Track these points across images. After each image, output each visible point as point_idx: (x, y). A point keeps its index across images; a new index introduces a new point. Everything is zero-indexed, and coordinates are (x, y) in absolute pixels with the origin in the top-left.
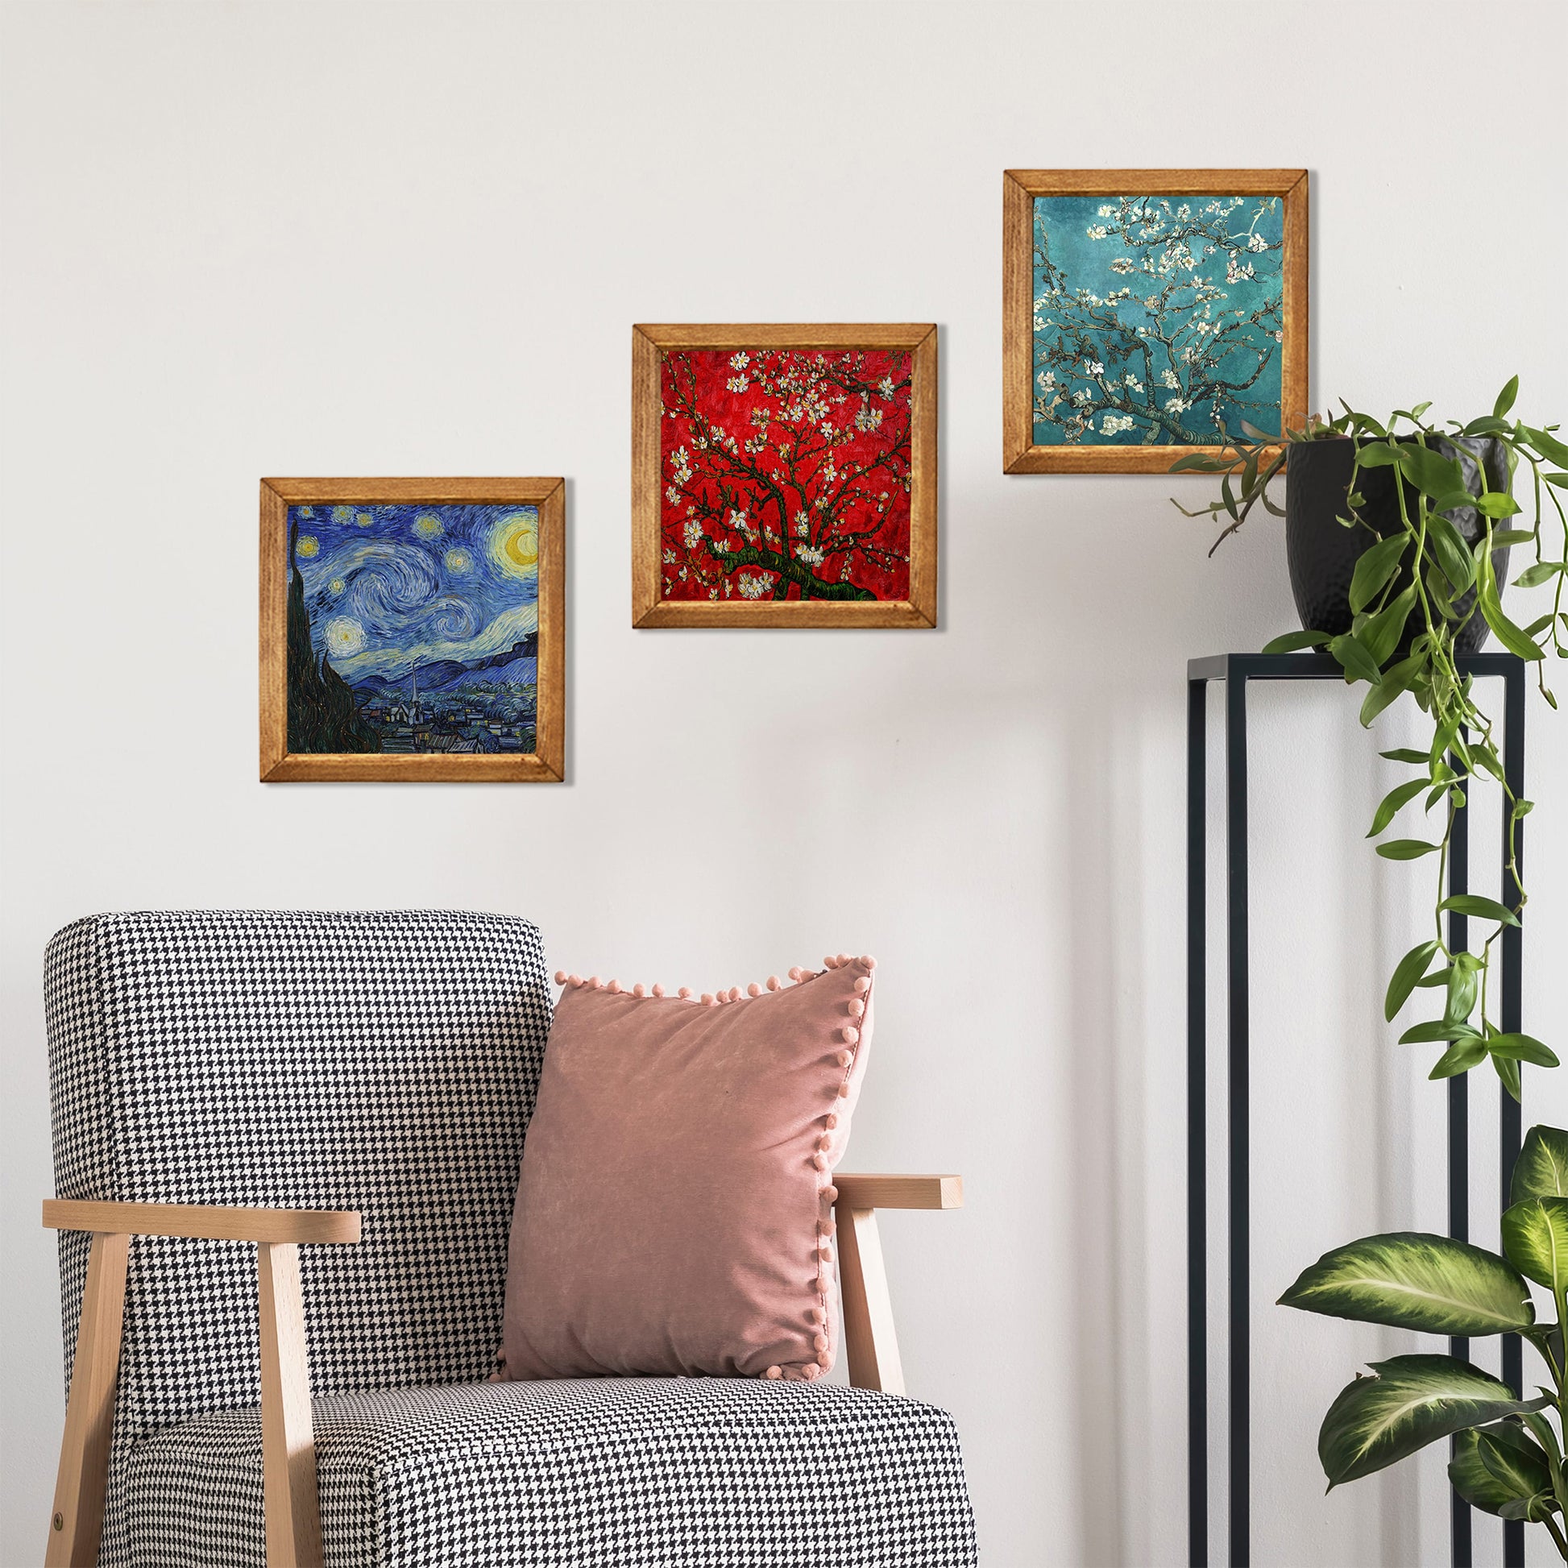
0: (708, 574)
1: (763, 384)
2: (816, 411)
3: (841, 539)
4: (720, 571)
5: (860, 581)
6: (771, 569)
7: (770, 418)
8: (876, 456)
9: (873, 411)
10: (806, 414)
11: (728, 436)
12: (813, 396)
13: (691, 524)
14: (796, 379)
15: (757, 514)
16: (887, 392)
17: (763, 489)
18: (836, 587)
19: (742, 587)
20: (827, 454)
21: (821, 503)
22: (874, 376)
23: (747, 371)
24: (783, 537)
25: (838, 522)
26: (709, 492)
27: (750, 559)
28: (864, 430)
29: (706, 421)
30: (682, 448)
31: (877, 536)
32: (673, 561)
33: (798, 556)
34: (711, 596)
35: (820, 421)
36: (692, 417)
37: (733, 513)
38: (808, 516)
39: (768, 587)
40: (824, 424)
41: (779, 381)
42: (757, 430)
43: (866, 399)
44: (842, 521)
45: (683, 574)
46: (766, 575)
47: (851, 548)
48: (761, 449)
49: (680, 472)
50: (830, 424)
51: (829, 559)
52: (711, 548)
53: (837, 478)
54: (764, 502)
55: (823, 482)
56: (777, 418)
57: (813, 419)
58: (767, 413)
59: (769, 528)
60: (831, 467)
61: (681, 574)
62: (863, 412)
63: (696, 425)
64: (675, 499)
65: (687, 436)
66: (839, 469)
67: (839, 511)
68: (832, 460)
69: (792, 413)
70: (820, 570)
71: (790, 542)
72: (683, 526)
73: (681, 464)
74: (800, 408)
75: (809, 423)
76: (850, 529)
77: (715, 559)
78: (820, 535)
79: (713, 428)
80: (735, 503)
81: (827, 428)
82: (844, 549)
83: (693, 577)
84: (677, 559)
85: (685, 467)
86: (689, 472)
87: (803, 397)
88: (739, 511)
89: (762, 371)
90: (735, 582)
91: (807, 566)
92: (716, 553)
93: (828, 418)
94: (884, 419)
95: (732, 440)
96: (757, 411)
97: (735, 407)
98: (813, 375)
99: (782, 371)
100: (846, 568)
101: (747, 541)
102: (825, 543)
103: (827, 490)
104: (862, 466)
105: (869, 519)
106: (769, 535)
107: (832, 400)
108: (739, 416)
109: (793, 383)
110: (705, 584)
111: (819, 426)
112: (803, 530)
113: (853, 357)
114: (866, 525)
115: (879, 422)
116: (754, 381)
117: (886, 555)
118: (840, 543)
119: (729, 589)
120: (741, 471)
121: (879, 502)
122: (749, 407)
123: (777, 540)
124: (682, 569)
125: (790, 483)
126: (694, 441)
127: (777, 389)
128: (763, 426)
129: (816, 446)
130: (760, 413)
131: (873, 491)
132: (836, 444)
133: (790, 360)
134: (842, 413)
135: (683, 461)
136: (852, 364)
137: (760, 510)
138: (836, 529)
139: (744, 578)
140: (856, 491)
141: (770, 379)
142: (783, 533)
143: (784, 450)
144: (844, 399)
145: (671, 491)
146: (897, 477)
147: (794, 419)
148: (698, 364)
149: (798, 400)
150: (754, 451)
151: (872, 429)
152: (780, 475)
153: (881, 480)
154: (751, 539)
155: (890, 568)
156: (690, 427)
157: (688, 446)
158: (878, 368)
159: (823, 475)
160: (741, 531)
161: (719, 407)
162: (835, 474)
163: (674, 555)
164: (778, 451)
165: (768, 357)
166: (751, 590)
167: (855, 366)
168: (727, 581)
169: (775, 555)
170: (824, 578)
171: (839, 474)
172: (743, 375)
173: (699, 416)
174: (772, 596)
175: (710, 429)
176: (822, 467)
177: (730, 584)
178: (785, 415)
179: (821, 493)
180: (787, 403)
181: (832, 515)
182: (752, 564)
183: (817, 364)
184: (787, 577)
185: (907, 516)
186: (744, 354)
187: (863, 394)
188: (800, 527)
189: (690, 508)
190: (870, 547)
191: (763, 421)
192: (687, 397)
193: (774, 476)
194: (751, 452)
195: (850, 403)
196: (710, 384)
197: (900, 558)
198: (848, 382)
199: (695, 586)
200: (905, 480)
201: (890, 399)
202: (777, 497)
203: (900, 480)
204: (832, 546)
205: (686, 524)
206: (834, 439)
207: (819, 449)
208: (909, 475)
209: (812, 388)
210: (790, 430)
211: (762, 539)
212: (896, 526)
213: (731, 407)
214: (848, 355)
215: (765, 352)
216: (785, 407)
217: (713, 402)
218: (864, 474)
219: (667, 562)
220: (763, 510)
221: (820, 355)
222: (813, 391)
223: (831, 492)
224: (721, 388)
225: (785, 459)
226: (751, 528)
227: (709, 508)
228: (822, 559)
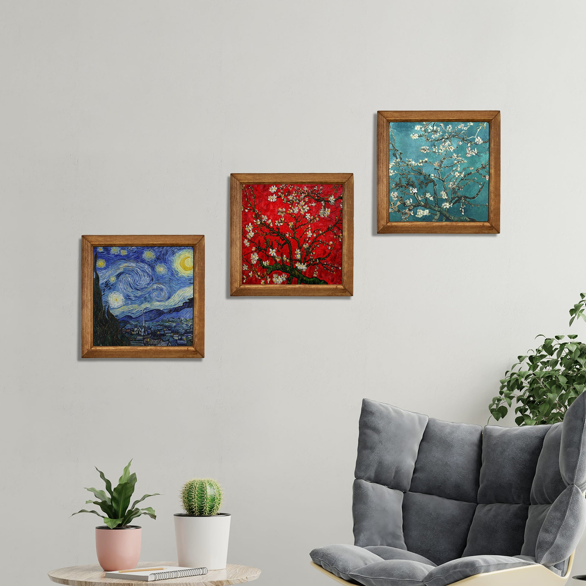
0: (260, 274)
1: (282, 198)
2: (304, 209)
3: (314, 260)
4: (265, 273)
5: (321, 277)
6: (286, 272)
7: (285, 212)
8: (328, 227)
9: (327, 209)
10: (300, 210)
11: (269, 219)
12: (302, 203)
13: (254, 254)
14: (296, 196)
15: (280, 250)
16: (332, 201)
17: (283, 240)
18: (311, 279)
19: (274, 280)
20: (308, 226)
21: (306, 246)
22: (327, 195)
23: (276, 193)
24: (290, 259)
25: (313, 253)
26: (261, 241)
27: (277, 268)
28: (323, 216)
29: (260, 213)
30: (250, 224)
31: (328, 259)
32: (247, 269)
33: (297, 267)
34: (262, 283)
35: (305, 213)
36: (254, 211)
37: (271, 250)
38: (300, 251)
39: (285, 279)
40: (307, 214)
41: (289, 197)
42: (280, 216)
43: (324, 204)
44: (314, 253)
45: (251, 274)
46: (284, 274)
47: (318, 264)
48: (282, 224)
49: (250, 234)
50: (309, 214)
51: (309, 268)
52: (262, 264)
53: (312, 236)
54: (283, 245)
55: (307, 237)
56: (288, 212)
57: (302, 212)
58: (284, 210)
59: (285, 256)
60: (310, 231)
61: (250, 274)
62: (323, 210)
63: (256, 215)
64: (247, 244)
65: (252, 219)
66: (313, 232)
67: (313, 249)
68: (310, 229)
69: (294, 210)
70: (305, 273)
71: (294, 261)
72: (250, 255)
73: (250, 230)
74: (297, 208)
75: (301, 214)
76: (317, 256)
77: (263, 268)
78: (305, 259)
79: (263, 216)
80: (271, 246)
81: (308, 216)
82: (315, 264)
83: (254, 275)
84: (248, 268)
85: (251, 231)
86: (253, 234)
87: (299, 203)
88: (273, 249)
89: (282, 193)
90: (271, 277)
91: (300, 271)
92: (264, 266)
93: (308, 212)
94: (331, 212)
95: (270, 221)
96: (280, 209)
97: (271, 207)
98: (302, 195)
99: (290, 193)
100: (316, 272)
101: (276, 261)
102: (307, 262)
103: (308, 241)
104: (322, 231)
105: (325, 252)
106: (285, 259)
107: (310, 204)
108: (273, 211)
109: (295, 198)
110: (259, 278)
111: (305, 215)
112: (298, 256)
113: (319, 187)
114: (324, 254)
115: (329, 213)
116: (279, 197)
117: (332, 266)
118: (313, 262)
119: (269, 280)
120: (274, 233)
121: (329, 245)
122: (277, 208)
123: (288, 261)
124: (250, 272)
125: (293, 238)
126: (255, 221)
127: (288, 200)
128: (283, 216)
129: (304, 223)
130: (281, 210)
131: (326, 241)
132: (311, 222)
133: (293, 188)
134: (314, 210)
135: (251, 229)
136: (318, 190)
137: (281, 248)
138: (312, 256)
139: (275, 276)
140: (319, 241)
141: (286, 196)
142: (291, 258)
143: (291, 224)
144: (315, 204)
145: (246, 241)
146: (336, 235)
147: (295, 212)
148: (256, 190)
149: (296, 205)
150: (279, 225)
151: (326, 216)
152: (289, 235)
153: (330, 237)
154: (278, 260)
155: (333, 272)
156: (253, 216)
157: (253, 223)
158: (328, 192)
159: (307, 234)
160: (273, 257)
161: (265, 208)
162: (311, 234)
163: (247, 266)
164: (289, 225)
165: (284, 187)
166: (278, 280)
167: (319, 191)
168: (268, 277)
169: (287, 267)
170: (307, 276)
171: (313, 234)
172: (274, 195)
173: (257, 211)
174: (286, 283)
175: (261, 216)
176: (306, 231)
177: (269, 278)
178: (291, 210)
179: (305, 242)
180: (292, 206)
181: (310, 251)
182: (278, 270)
183: (304, 190)
184: (292, 275)
185: (340, 251)
186: (275, 186)
187: (322, 202)
188: (297, 256)
189: (253, 248)
190: (325, 263)
191: (282, 213)
192: (252, 203)
193: (287, 235)
194: (278, 225)
195: (317, 206)
196: (261, 198)
197: (337, 268)
198: (316, 198)
199: (255, 279)
200: (339, 236)
201: (333, 204)
202: (288, 243)
203: (337, 237)
204: (310, 263)
205: (252, 254)
206: (311, 220)
207: (305, 224)
208: (341, 234)
209: (302, 200)
210: (293, 217)
211: (282, 260)
212: (336, 255)
213: (270, 207)
214: (316, 187)
215: (283, 185)
216: (291, 207)
217: (263, 205)
218: (323, 234)
219: (244, 269)
220: (283, 249)
221: (305, 187)
222: (302, 201)
223: (310, 241)
224: (266, 200)
225: (291, 228)
226: (278, 256)
227: (261, 248)
228: (306, 268)
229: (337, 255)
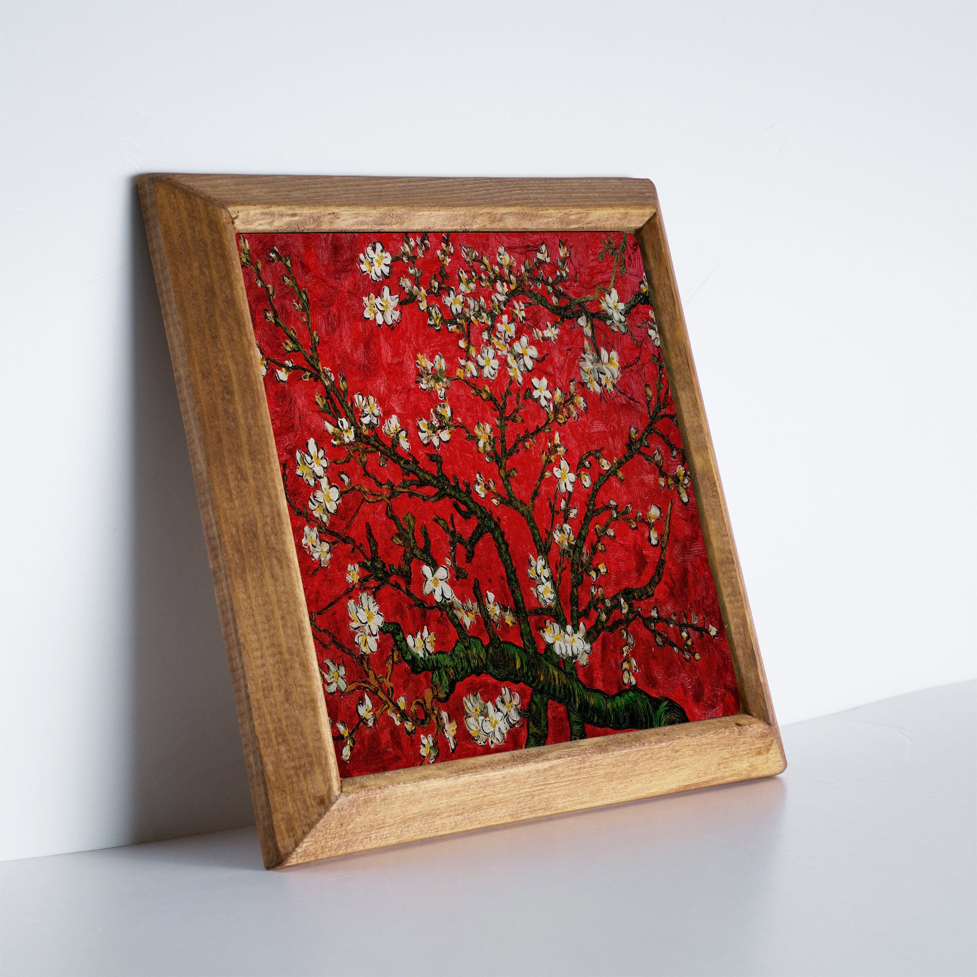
0: (409, 704)
1: (423, 306)
2: (518, 357)
3: (608, 603)
4: (428, 695)
5: (653, 682)
6: (512, 678)
7: (449, 373)
8: (626, 440)
9: (604, 353)
10: (504, 363)
11: (387, 413)
12: (506, 328)
13: (358, 602)
14: (475, 295)
15: (467, 568)
16: (617, 316)
17: (466, 516)
18: (620, 702)
19: (472, 724)
20: (552, 439)
21: (563, 536)
22: (591, 288)
23: (391, 280)
24: (518, 611)
25: (597, 571)
26: (376, 531)
27: (474, 663)
28: (598, 389)
29: (343, 385)
30: (312, 442)
31: (660, 591)
32: (343, 685)
33: (549, 647)
34: (424, 752)
35: (529, 374)
36: (316, 377)
37: (427, 570)
38: (548, 564)
39: (515, 717)
40: (535, 381)
41: (448, 300)
42: (431, 397)
43: (588, 331)
44: (603, 569)
45: (365, 710)
46: (505, 691)
47: (627, 621)
48: (445, 436)
49: (319, 494)
50: (545, 381)
51: (598, 645)
52: (404, 650)
53: (577, 484)
54: (474, 541)
55: (556, 496)
56: (459, 373)
57: (516, 373)
58: (441, 363)
59: (491, 596)
60: (564, 463)
61: (362, 711)
62: (589, 356)
63: (327, 394)
64: (321, 552)
65: (316, 418)
66: (577, 468)
67: (594, 549)
68: (561, 450)
69: (482, 362)
70: (589, 669)
71: (532, 619)
72: (346, 609)
73: (317, 478)
74: (492, 352)
75: (512, 381)
76: (617, 583)
77: (415, 670)
78: (574, 601)
79: (358, 399)
80: (426, 550)
81: (541, 388)
82: (617, 624)
83: (384, 714)
84: (349, 679)
85: (324, 482)
86: (334, 493)
87: (492, 329)
88: (435, 566)
89: (416, 281)
90: (458, 714)
91: (566, 664)
92: (414, 658)
93: (540, 368)
94: (623, 368)
95: (394, 423)
96: (424, 362)
97: (387, 353)
98: (498, 285)
99: (448, 282)
100: (627, 660)
101: (460, 626)
102: (585, 615)
103: (567, 511)
104: (610, 460)
105: (642, 561)
106: (495, 610)
107: (538, 334)
108: (396, 372)
109: (471, 302)
110: (409, 726)
111: (529, 388)
112: (546, 593)
113: (552, 252)
114: (640, 573)
115: (617, 374)
116: (407, 302)
117: (681, 626)
118: (608, 612)
119: (450, 730)
120: (422, 483)
121: (649, 526)
122: (409, 353)
123: (509, 619)
124: (362, 701)
125: (507, 501)
126: (330, 428)
127: (449, 317)
128: (441, 393)
129: (533, 425)
130: (429, 365)
131: (635, 505)
132: (561, 419)
133: (456, 256)
134: (558, 359)
135: (319, 471)
136: (554, 267)
137: (469, 559)
138: (597, 586)
139: (471, 704)
140: (608, 508)
141: (435, 297)
142: (516, 602)
143: (484, 433)
144: (557, 331)
145: (311, 535)
146: (664, 475)
147: (486, 372)
148: (305, 268)
149: (485, 336)
150: (436, 442)
151: (610, 387)
152: (487, 487)
153: (642, 483)
154: (468, 620)
155: (692, 653)
156: (318, 399)
157: (323, 440)
158: (593, 272)
159: (554, 481)
160: (446, 607)
161: (359, 355)
162: (572, 477)
163: (342, 671)
164: (475, 439)
165: (420, 254)
166: (488, 728)
167: (558, 268)
168: (444, 715)
169: (512, 650)
170: (599, 685)
171: (578, 476)
172: (386, 290)
173: (329, 377)
174: (524, 733)
175: (353, 402)
176: (549, 465)
177: (450, 721)
178: (471, 366)
179: (559, 517)
180: (469, 342)
181: (585, 558)
182: (478, 674)
183: (501, 266)
184: (541, 692)
185: (696, 548)
186: (379, 247)
187: (582, 321)
188: (541, 589)
189: (350, 567)
190: (654, 614)
191: (438, 380)
192: (300, 336)
193: (478, 488)
194: (430, 443)
195: (566, 339)
196: (334, 309)
197: (702, 630)
198: (554, 300)
199: (392, 733)
200: (677, 480)
201: (623, 330)
202: (492, 531)
203: (670, 481)
204: (598, 620)
205: (351, 603)
206: (557, 410)
207: (538, 430)
208: (680, 470)
209: (503, 313)
210: (484, 396)
211: (484, 619)
212: (686, 571)
213: (380, 354)
214: (543, 248)
215: (412, 243)
216: (467, 350)
217: (347, 345)
218: (615, 473)
219: (332, 688)
220: (474, 559)
221: (501, 250)
222: (505, 318)
223: (573, 513)
224: (354, 317)
225: (488, 454)
226: (463, 600)
227: (384, 565)
228: (588, 647)
229: (690, 568)
